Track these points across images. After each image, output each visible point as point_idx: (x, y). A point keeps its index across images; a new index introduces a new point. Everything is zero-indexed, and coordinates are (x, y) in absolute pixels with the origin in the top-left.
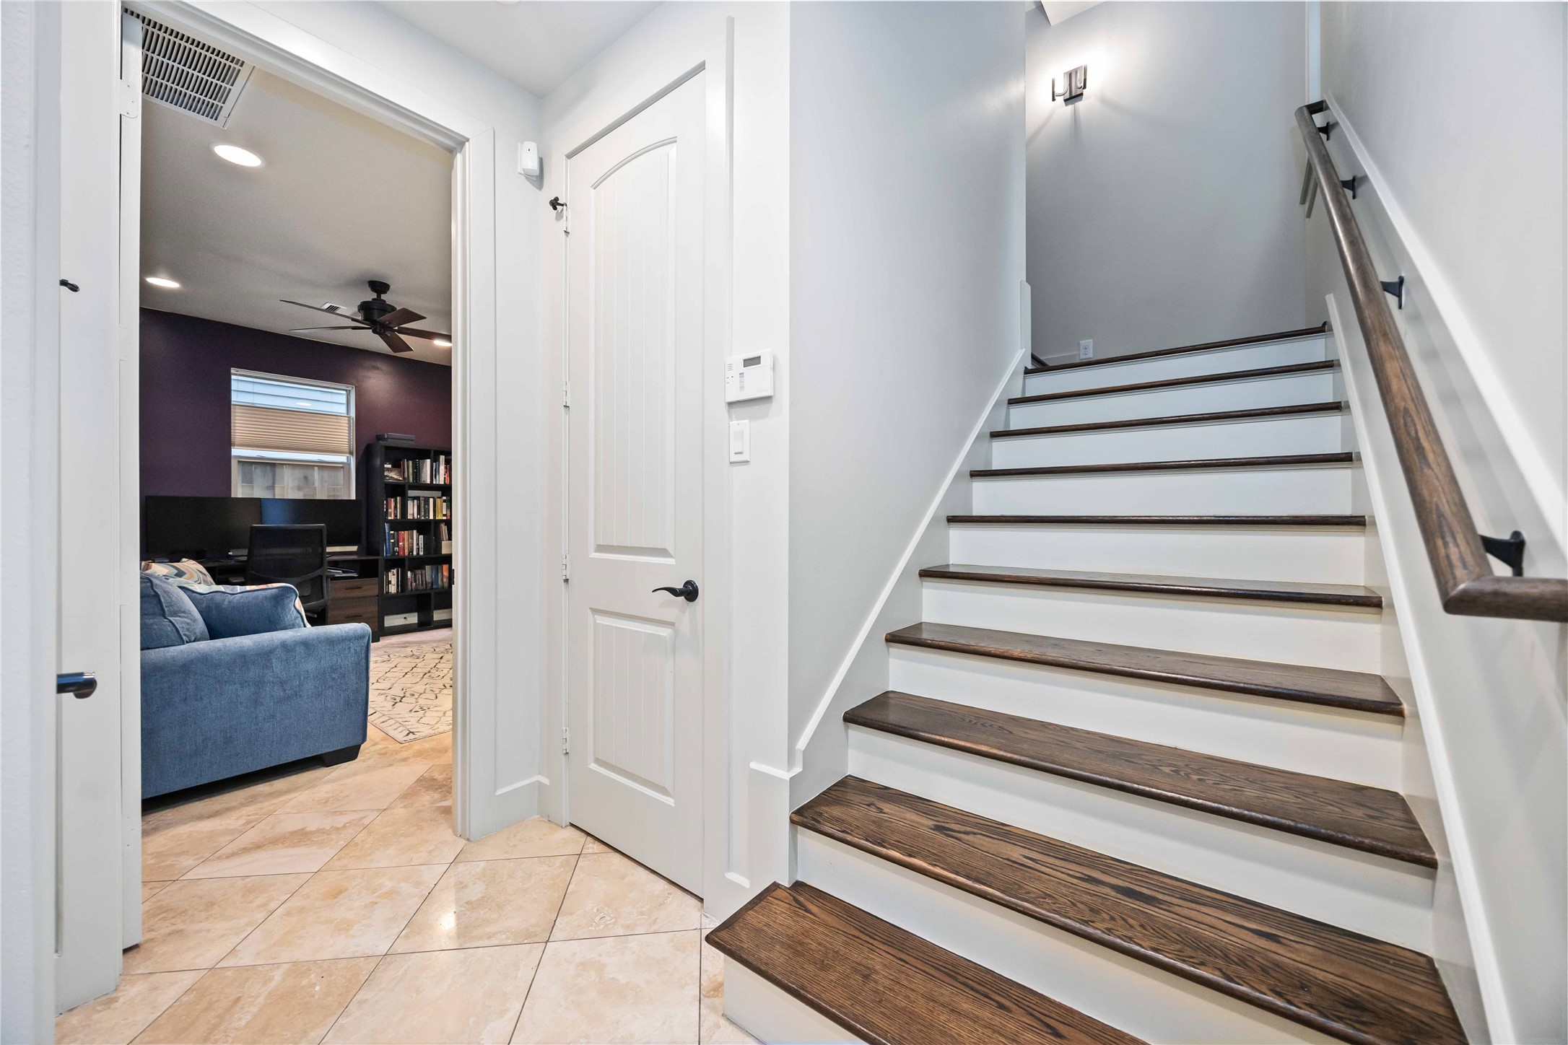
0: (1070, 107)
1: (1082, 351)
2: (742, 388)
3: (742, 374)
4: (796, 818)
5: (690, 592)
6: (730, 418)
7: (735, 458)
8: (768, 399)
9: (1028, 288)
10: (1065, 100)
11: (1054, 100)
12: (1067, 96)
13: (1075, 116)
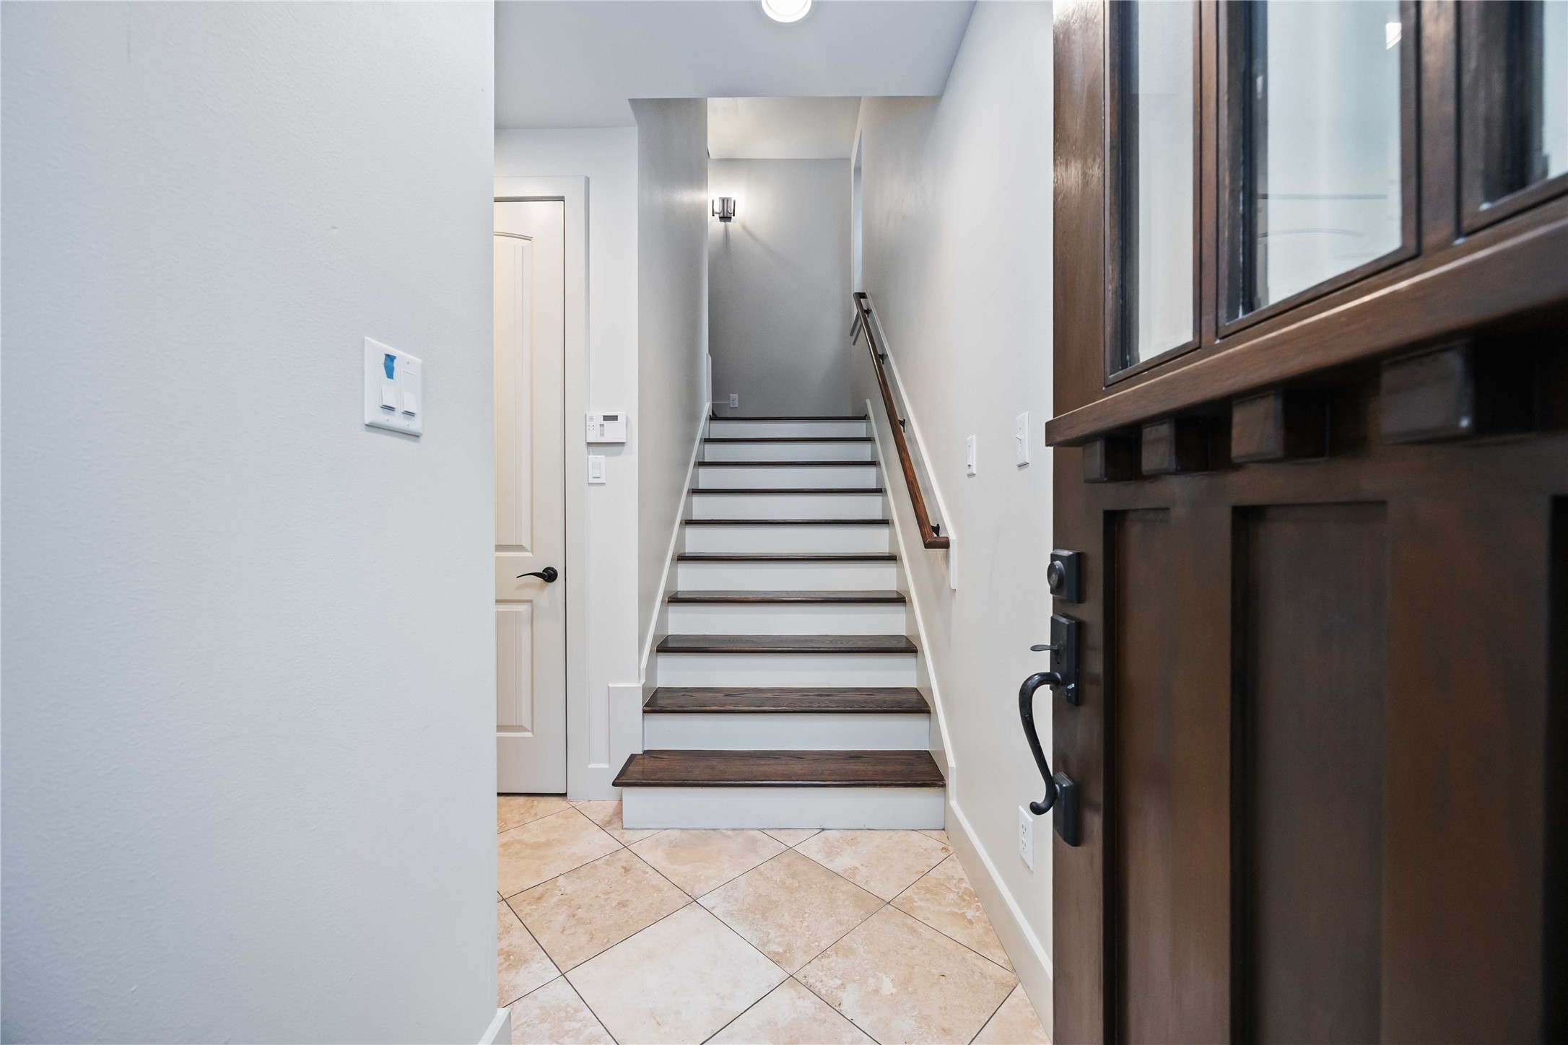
0: (723, 223)
1: (731, 402)
2: (602, 435)
3: (602, 425)
4: (646, 709)
5: (549, 575)
6: (589, 453)
7: (591, 481)
8: (622, 444)
9: (710, 358)
10: (720, 218)
11: (713, 215)
12: (721, 215)
13: (726, 231)
